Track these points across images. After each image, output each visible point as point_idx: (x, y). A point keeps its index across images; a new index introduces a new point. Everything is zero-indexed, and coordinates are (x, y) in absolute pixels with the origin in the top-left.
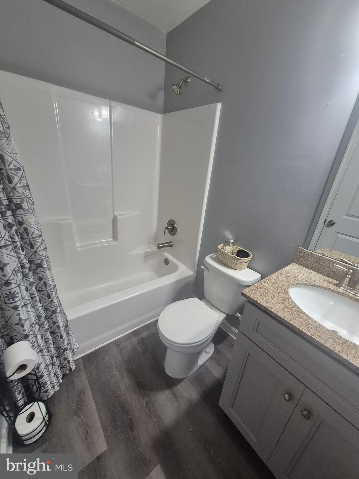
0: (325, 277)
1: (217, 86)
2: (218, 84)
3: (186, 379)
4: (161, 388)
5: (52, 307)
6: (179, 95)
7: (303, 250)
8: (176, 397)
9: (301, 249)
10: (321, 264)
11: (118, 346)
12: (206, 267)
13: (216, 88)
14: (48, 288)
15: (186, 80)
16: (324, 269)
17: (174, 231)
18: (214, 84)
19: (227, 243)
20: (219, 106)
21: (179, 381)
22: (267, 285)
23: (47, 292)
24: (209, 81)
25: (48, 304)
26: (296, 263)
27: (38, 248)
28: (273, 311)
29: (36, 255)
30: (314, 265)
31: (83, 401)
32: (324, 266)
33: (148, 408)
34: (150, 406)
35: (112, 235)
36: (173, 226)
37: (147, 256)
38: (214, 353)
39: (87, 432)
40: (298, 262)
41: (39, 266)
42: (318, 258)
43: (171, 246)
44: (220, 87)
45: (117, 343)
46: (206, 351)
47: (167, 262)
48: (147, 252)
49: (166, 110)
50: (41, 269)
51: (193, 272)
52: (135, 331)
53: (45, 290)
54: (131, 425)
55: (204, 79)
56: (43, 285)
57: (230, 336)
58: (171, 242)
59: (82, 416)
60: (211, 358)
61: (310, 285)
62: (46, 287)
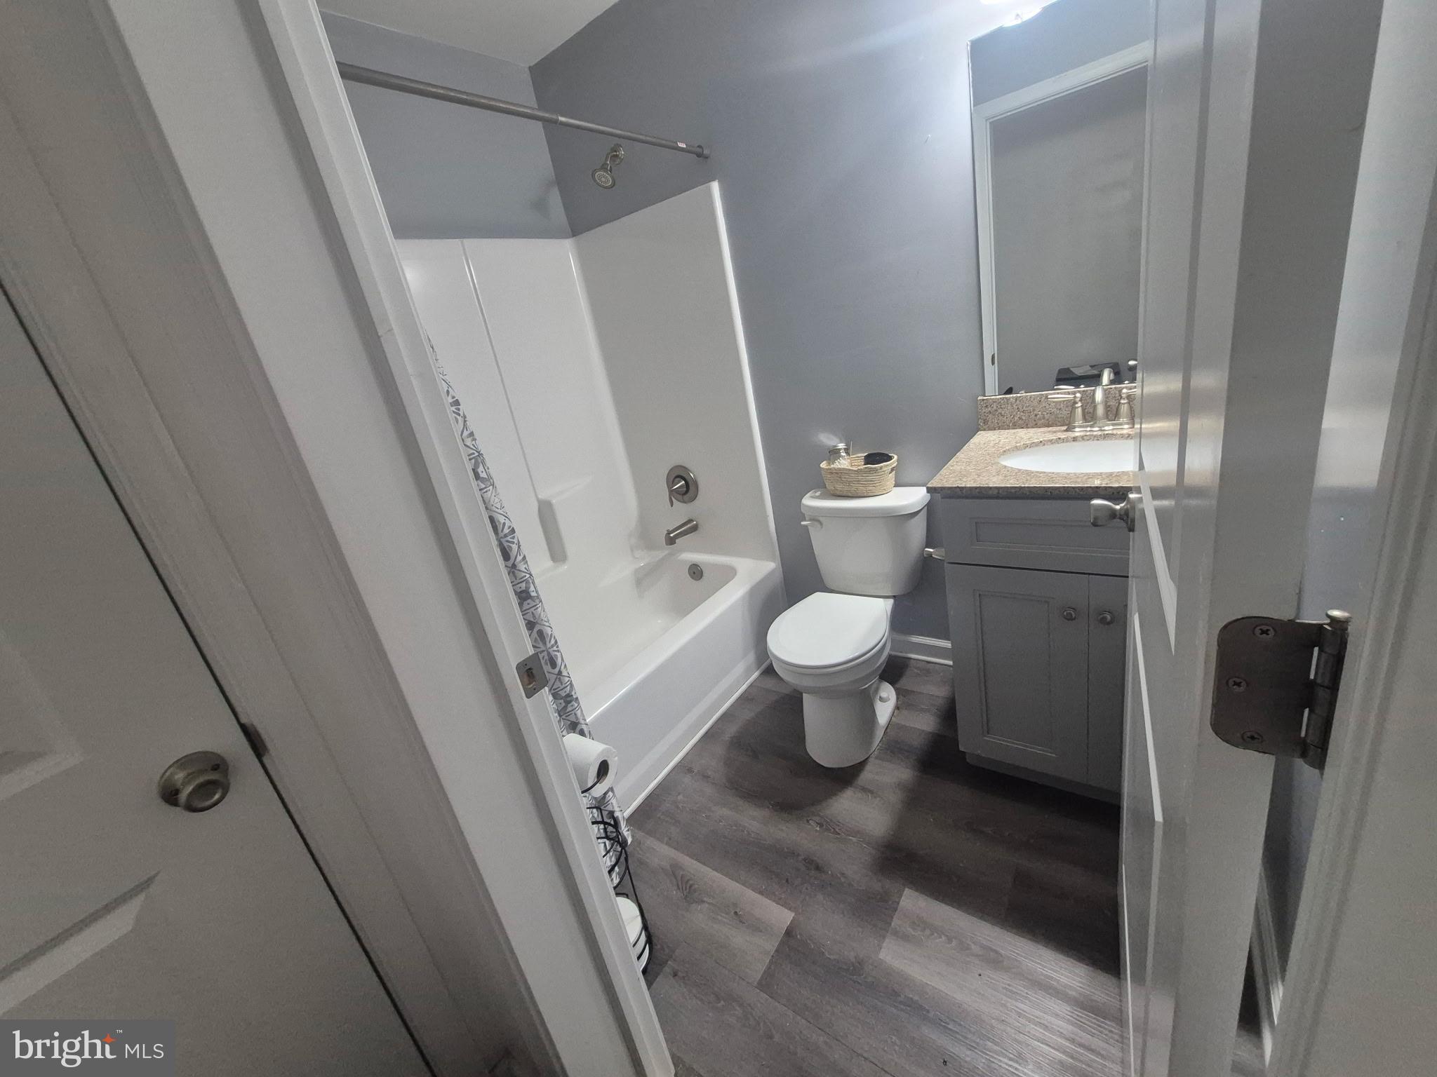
0: (1042, 429)
1: (699, 150)
2: (699, 146)
3: (870, 760)
4: (831, 794)
5: (562, 687)
6: (614, 185)
7: (987, 399)
8: (871, 792)
9: (983, 400)
10: (1027, 409)
11: (690, 770)
12: (813, 519)
13: (699, 155)
14: (548, 643)
15: (615, 153)
16: (1036, 415)
17: (692, 488)
18: (693, 149)
19: (834, 453)
20: (715, 187)
21: (859, 767)
22: (959, 468)
23: (548, 655)
24: (685, 146)
25: (554, 684)
26: (984, 430)
27: (516, 558)
28: (991, 486)
29: (516, 572)
30: (1016, 418)
31: (688, 880)
32: (1034, 410)
33: (828, 830)
34: (828, 826)
35: (548, 554)
36: (684, 479)
37: (642, 580)
38: (898, 698)
39: (736, 913)
40: (986, 427)
41: (524, 595)
42: (1018, 401)
43: (695, 528)
44: (706, 152)
45: (684, 767)
46: (881, 699)
47: (696, 572)
48: (637, 571)
49: (576, 227)
50: (529, 601)
51: (773, 560)
52: (707, 733)
53: (543, 651)
54: (814, 865)
55: (675, 145)
56: (538, 638)
57: (911, 659)
58: (690, 521)
59: (705, 899)
60: (897, 707)
61: (1026, 446)
62: (545, 644)
